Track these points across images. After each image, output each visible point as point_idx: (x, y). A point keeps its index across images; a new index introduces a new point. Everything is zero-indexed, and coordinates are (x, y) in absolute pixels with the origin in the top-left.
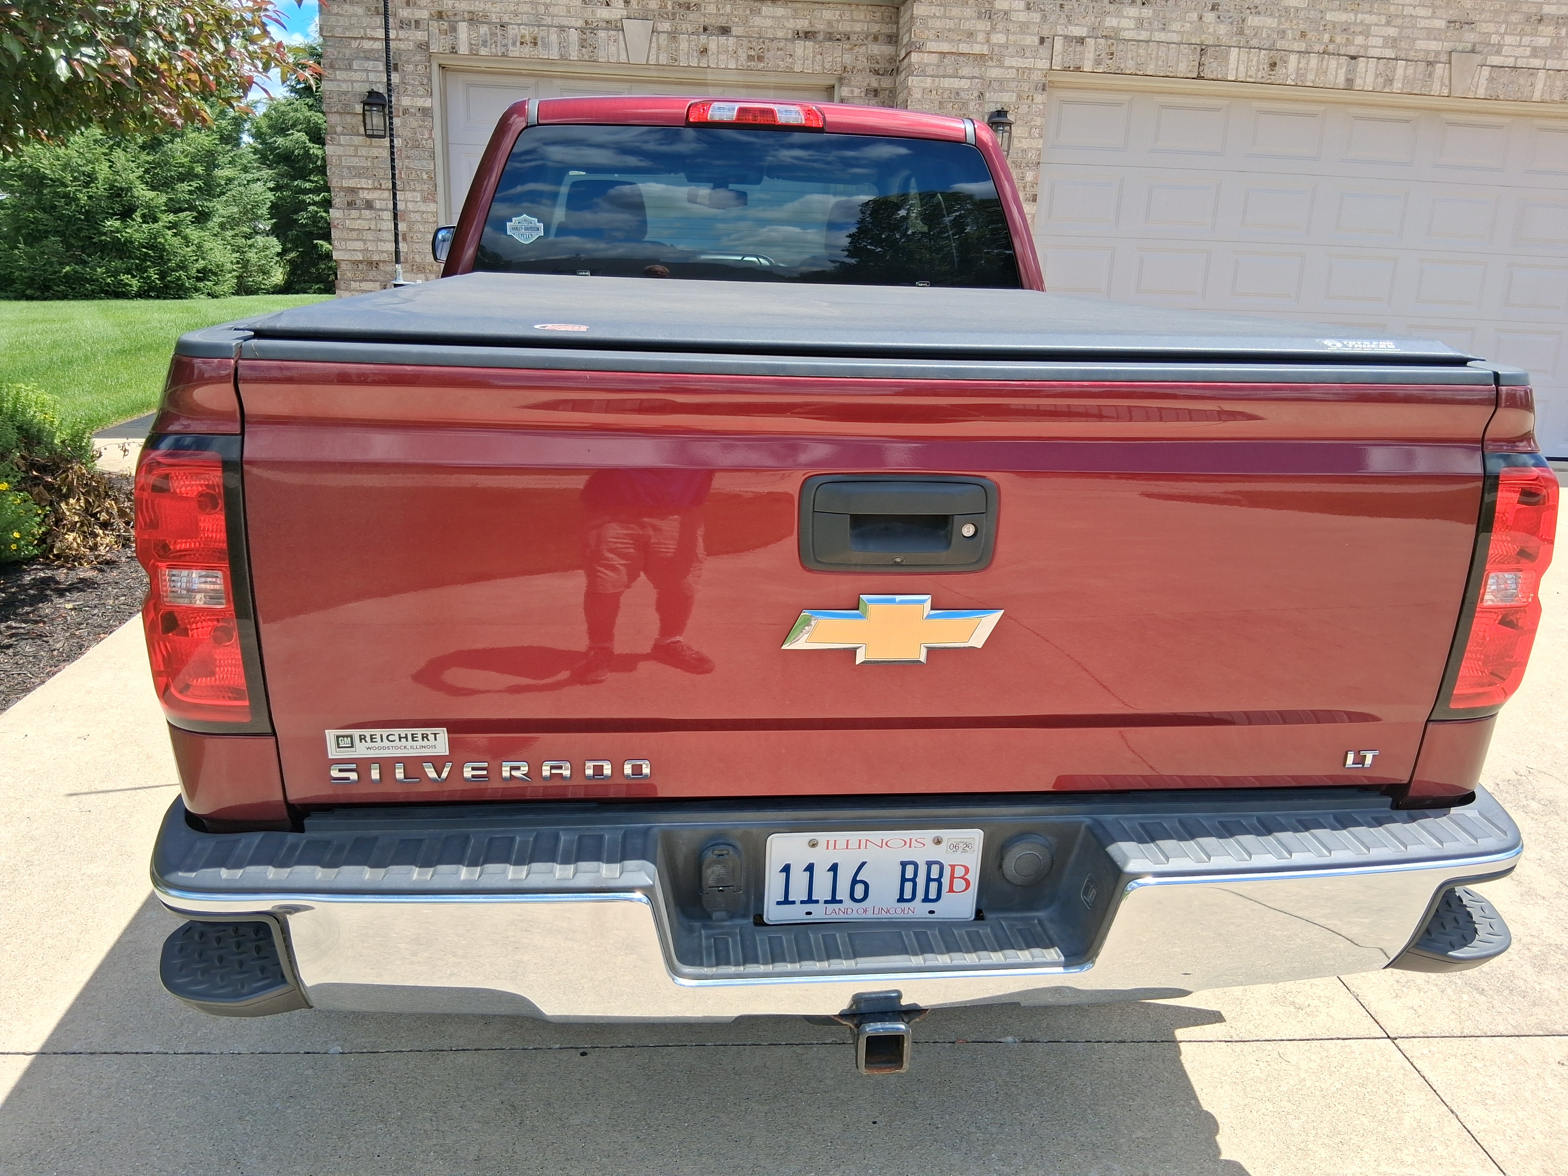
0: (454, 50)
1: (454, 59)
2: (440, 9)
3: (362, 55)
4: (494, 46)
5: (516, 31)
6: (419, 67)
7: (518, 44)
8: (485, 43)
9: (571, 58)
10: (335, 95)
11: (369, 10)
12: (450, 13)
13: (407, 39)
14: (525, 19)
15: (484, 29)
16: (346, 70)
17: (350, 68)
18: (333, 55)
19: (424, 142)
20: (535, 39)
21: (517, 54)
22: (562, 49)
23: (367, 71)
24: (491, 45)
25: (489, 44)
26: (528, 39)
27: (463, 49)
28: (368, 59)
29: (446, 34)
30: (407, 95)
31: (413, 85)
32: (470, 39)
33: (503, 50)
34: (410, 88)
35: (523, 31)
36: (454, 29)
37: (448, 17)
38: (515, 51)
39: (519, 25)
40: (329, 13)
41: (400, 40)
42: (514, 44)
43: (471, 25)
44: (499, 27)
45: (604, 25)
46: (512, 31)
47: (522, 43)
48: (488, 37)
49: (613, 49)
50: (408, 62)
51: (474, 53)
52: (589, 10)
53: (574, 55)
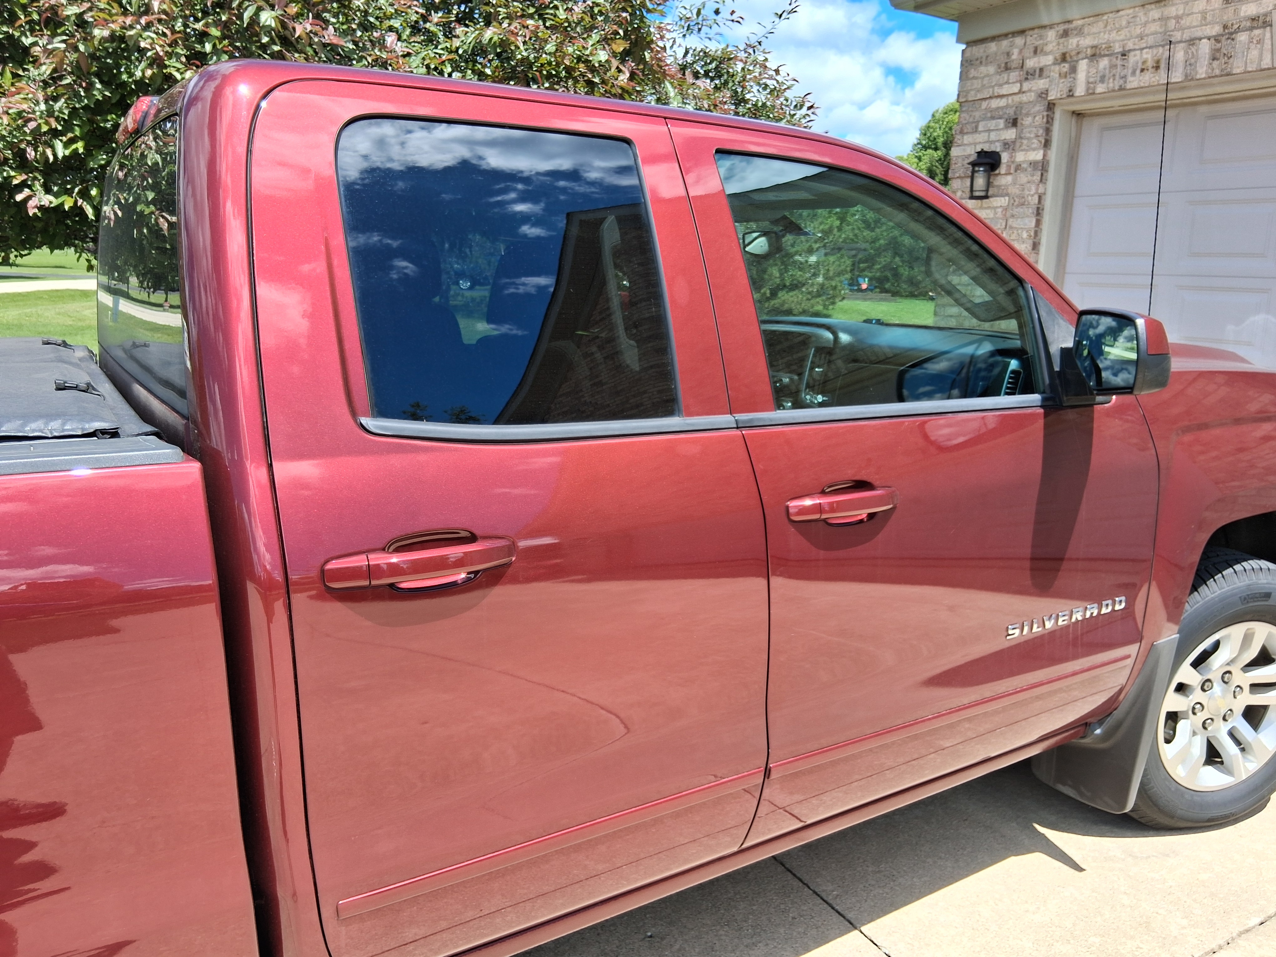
0: (1071, 94)
1: (1072, 104)
2: (1064, 51)
3: (989, 115)
4: (1111, 80)
5: (1138, 57)
6: (1037, 118)
7: (1138, 72)
8: (1102, 79)
9: (1198, 77)
10: (960, 160)
11: (1000, 68)
12: (1073, 53)
13: (1030, 91)
14: (1151, 40)
15: (1104, 63)
16: (972, 133)
17: (975, 130)
18: (965, 120)
19: (1030, 198)
20: (1158, 62)
21: (1135, 84)
22: (1188, 68)
23: (989, 131)
24: (1109, 79)
25: (1107, 78)
26: (1150, 64)
27: (1080, 91)
28: (993, 118)
29: (1066, 77)
30: (1022, 150)
31: (1028, 139)
32: (1088, 77)
33: (1122, 82)
34: (1025, 142)
35: (1145, 56)
36: (1073, 70)
37: (1071, 57)
38: (1133, 82)
39: (1142, 49)
40: (968, 78)
41: (1024, 92)
42: (1134, 73)
43: (1091, 61)
44: (1120, 56)
45: (1248, 24)
46: (1134, 59)
47: (1142, 70)
48: (1107, 71)
49: (1254, 53)
50: (1027, 115)
51: (1090, 92)
52: (1231, 10)
53: (1202, 72)
